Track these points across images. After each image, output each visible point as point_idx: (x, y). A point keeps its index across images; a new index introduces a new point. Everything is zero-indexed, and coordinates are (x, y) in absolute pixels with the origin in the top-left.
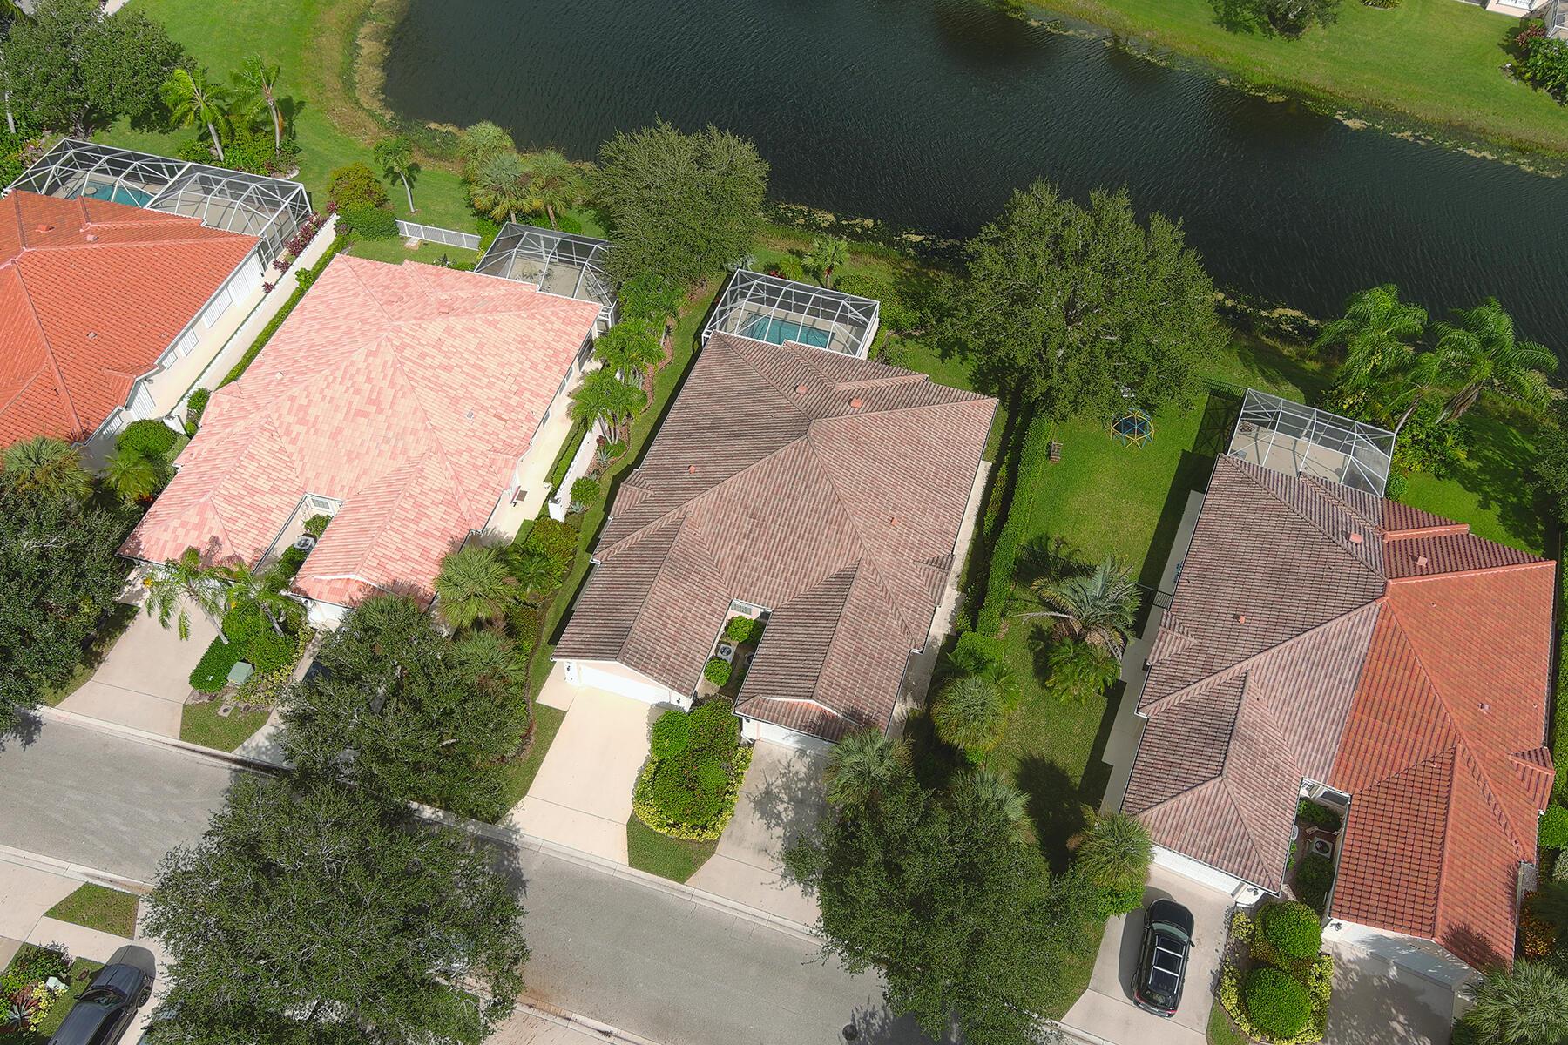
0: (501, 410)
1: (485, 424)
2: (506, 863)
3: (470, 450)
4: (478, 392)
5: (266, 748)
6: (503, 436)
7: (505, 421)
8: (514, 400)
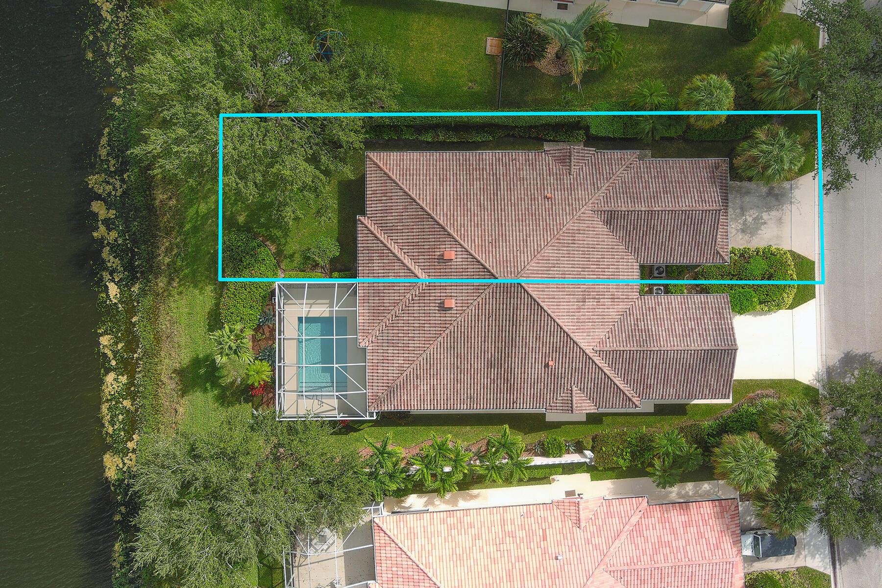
0: (537, 539)
1: (559, 544)
2: (839, 370)
3: (588, 542)
4: (533, 565)
5: (820, 555)
6: (558, 525)
7: (544, 531)
8: (521, 534)
